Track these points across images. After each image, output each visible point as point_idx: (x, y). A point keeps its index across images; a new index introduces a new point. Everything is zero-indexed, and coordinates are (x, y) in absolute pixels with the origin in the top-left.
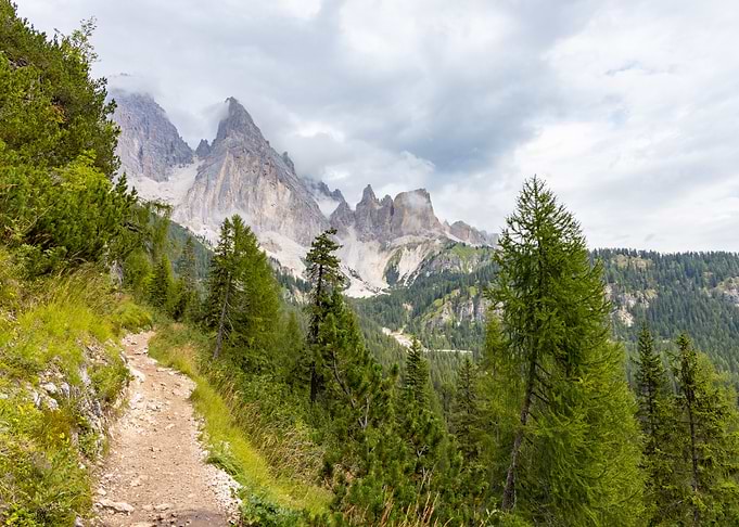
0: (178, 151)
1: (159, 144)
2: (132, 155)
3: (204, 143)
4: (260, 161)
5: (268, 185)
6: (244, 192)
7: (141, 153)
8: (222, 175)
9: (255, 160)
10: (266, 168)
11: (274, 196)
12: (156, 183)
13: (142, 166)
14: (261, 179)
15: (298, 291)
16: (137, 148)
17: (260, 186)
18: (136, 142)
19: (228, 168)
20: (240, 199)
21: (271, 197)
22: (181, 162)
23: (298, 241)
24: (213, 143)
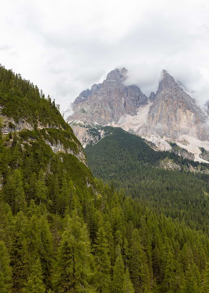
0: (141, 99)
1: (133, 98)
2: (121, 106)
3: (152, 93)
4: (177, 101)
5: (182, 113)
6: (170, 117)
7: (125, 104)
8: (160, 111)
9: (174, 101)
10: (181, 104)
11: (185, 117)
12: (132, 117)
13: (126, 110)
14: (179, 110)
15: (192, 167)
16: (123, 102)
17: (178, 113)
18: (123, 99)
19: (162, 107)
20: (168, 121)
21: (184, 118)
22: (142, 104)
23: (199, 138)
24: (157, 93)
